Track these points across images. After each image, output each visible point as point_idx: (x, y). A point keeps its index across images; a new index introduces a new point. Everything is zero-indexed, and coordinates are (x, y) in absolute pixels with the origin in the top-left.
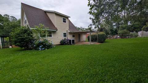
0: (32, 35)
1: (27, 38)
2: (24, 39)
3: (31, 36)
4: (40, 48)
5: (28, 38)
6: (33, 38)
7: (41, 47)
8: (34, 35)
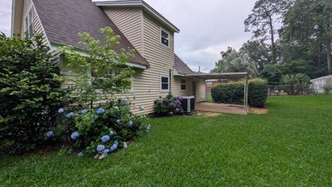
0: (60, 79)
1: (31, 97)
2: (16, 100)
3: (56, 85)
4: (100, 147)
5: (38, 94)
6: (63, 94)
7: (105, 138)
8: (71, 81)
